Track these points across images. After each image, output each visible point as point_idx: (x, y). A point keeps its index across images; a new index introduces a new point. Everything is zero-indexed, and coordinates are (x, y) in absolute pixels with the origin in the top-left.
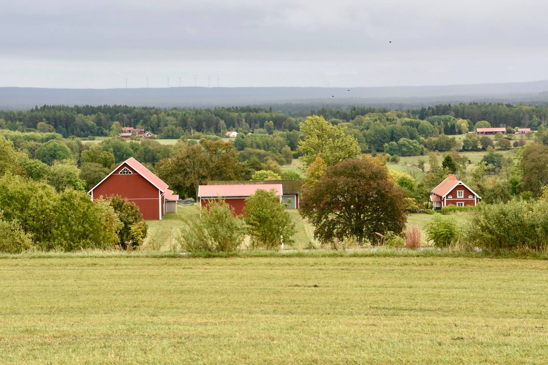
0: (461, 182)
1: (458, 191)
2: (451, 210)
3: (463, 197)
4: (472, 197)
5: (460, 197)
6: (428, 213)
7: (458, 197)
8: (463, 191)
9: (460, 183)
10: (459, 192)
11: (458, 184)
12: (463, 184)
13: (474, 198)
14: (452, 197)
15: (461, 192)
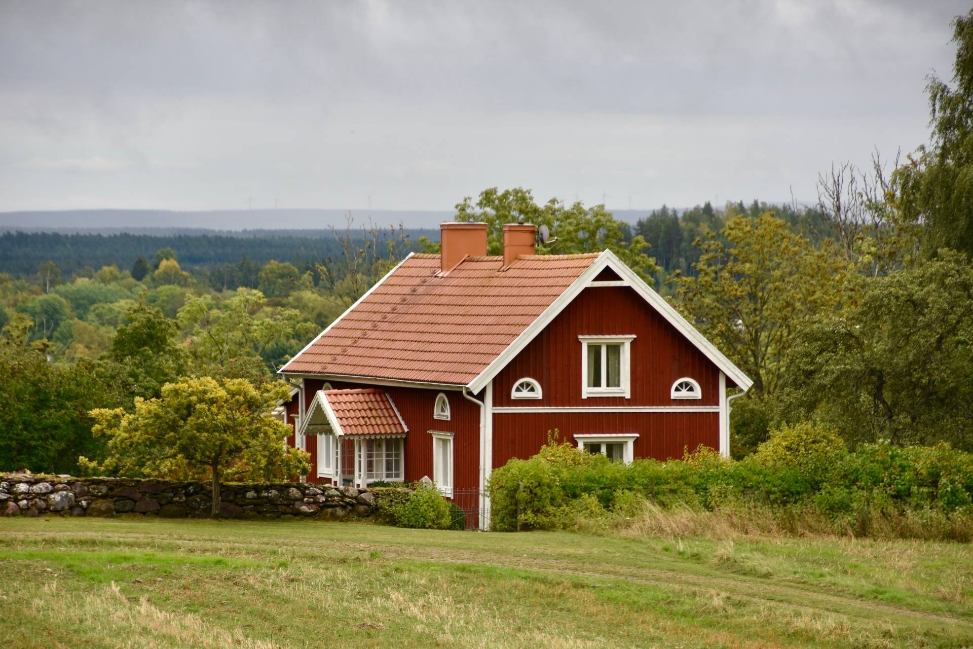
0: (619, 267)
1: (586, 341)
2: (572, 493)
3: (625, 389)
4: (698, 393)
5: (604, 390)
6: (392, 521)
7: (587, 391)
8: (626, 342)
9: (608, 274)
10: (595, 351)
11: (587, 280)
12: (629, 278)
13: (711, 397)
14: (538, 394)
15: (614, 350)
